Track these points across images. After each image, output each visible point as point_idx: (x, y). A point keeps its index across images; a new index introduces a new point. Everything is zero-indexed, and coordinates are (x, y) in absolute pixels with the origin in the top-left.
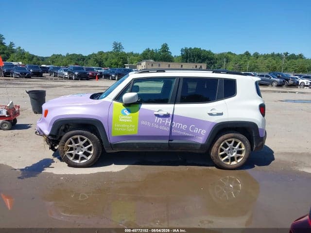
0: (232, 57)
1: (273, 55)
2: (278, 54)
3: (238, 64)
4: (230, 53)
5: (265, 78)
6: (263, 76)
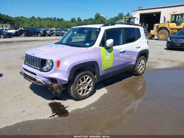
0: (25, 19)
1: (48, 19)
2: (51, 18)
3: (30, 24)
4: (22, 17)
5: (59, 31)
6: (58, 30)
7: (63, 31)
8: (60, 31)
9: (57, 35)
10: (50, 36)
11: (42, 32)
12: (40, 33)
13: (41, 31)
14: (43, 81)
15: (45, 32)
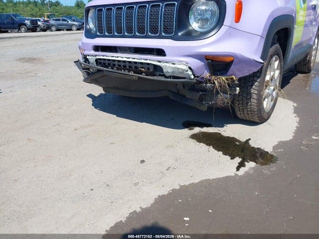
1: (30, 2)
5: (61, 22)
6: (59, 20)
7: (70, 22)
8: (63, 20)
9: (58, 30)
10: (44, 30)
11: (28, 22)
12: (25, 25)
13: (26, 21)
14: (190, 68)
15: (34, 22)
